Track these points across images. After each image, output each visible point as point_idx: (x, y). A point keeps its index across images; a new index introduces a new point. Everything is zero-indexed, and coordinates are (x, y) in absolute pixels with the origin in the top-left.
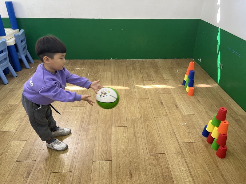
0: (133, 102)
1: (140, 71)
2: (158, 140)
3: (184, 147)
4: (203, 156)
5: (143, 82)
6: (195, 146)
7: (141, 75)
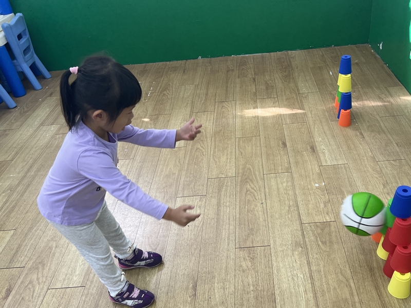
0: (226, 146)
1: (254, 79)
2: (261, 219)
3: (310, 232)
4: (346, 249)
5: (255, 102)
6: (333, 229)
7: (254, 87)
